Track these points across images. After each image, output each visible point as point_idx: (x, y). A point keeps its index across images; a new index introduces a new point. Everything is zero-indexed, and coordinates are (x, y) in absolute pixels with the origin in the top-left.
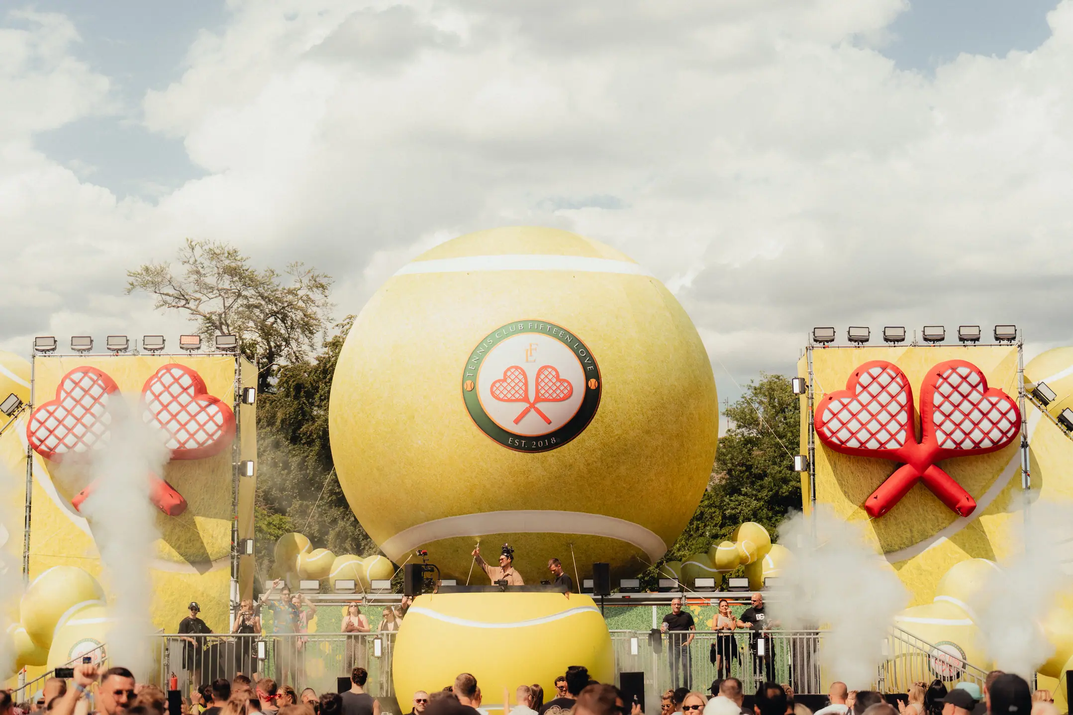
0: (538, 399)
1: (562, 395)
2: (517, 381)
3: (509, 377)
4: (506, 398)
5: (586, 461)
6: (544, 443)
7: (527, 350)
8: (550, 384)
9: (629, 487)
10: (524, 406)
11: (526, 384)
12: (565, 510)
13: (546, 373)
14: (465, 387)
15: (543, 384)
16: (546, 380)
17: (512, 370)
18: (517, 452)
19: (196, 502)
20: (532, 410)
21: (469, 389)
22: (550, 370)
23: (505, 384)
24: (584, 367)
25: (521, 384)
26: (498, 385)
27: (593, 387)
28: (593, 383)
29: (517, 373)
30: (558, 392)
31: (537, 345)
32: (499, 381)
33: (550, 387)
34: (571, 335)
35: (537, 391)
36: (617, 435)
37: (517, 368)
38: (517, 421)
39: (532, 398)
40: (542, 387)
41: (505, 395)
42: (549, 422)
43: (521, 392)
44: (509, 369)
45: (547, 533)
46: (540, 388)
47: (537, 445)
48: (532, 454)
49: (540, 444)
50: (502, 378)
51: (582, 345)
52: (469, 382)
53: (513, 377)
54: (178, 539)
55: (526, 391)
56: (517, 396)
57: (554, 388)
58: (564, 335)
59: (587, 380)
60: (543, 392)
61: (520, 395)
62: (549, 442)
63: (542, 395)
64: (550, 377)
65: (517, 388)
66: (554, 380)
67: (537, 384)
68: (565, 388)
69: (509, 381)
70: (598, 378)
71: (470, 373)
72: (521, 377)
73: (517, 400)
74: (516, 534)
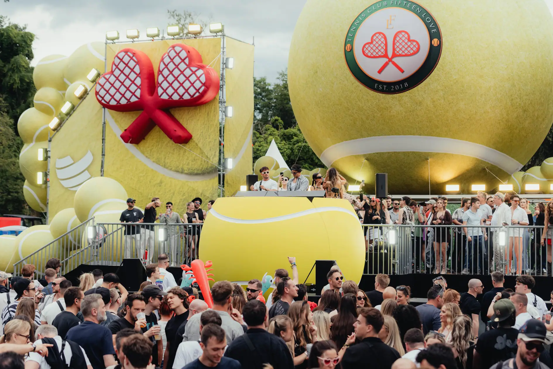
0: (394, 55)
1: (412, 52)
2: (380, 43)
3: (374, 40)
4: (372, 56)
5: (432, 99)
6: (400, 87)
7: (388, 21)
8: (403, 44)
9: (468, 117)
10: (385, 60)
11: (386, 45)
12: (420, 135)
13: (401, 36)
14: (346, 49)
15: (398, 44)
16: (401, 41)
17: (377, 35)
18: (381, 94)
19: (198, 134)
20: (390, 63)
21: (349, 50)
22: (403, 33)
23: (372, 46)
24: (429, 30)
25: (382, 45)
26: (367, 46)
27: (436, 45)
28: (435, 42)
29: (380, 37)
30: (409, 49)
31: (395, 16)
32: (367, 43)
33: (403, 46)
34: (421, 7)
35: (394, 49)
36: (455, 79)
37: (380, 33)
38: (380, 72)
39: (390, 54)
40: (398, 47)
41: (372, 54)
42: (402, 71)
43: (382, 50)
44: (375, 35)
45: (410, 152)
46: (396, 47)
47: (394, 88)
48: (392, 95)
49: (397, 87)
50: (370, 41)
51: (428, 14)
52: (349, 45)
53: (377, 40)
54: (188, 159)
55: (386, 50)
56: (380, 53)
57: (406, 46)
58: (415, 8)
59: (431, 40)
60: (398, 49)
61: (382, 53)
62: (403, 85)
63: (398, 52)
64: (403, 39)
65: (380, 48)
66: (406, 41)
67: (394, 44)
68: (414, 46)
69: (374, 43)
70: (439, 38)
71: (349, 39)
72: (383, 40)
73: (380, 57)
74: (389, 153)
